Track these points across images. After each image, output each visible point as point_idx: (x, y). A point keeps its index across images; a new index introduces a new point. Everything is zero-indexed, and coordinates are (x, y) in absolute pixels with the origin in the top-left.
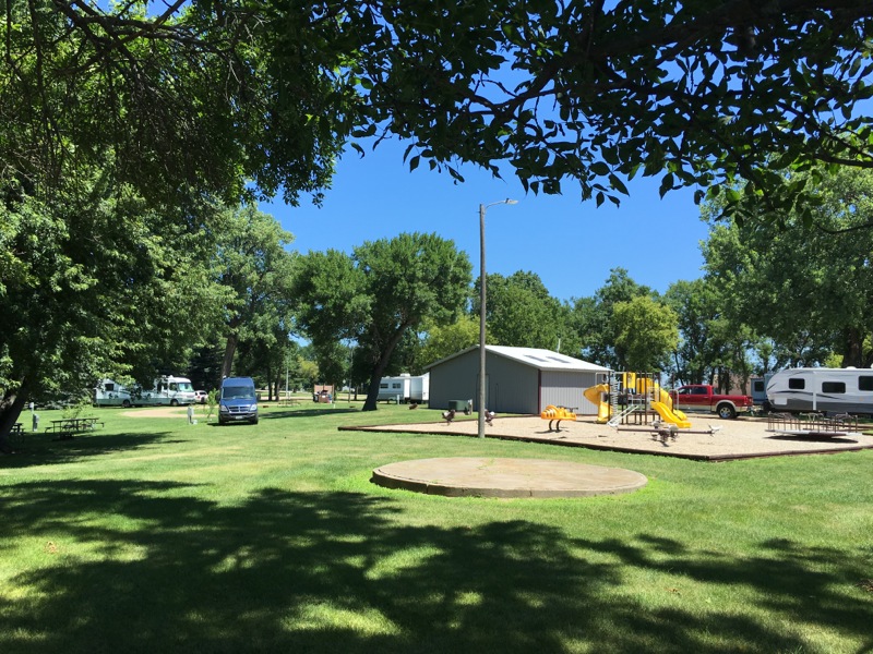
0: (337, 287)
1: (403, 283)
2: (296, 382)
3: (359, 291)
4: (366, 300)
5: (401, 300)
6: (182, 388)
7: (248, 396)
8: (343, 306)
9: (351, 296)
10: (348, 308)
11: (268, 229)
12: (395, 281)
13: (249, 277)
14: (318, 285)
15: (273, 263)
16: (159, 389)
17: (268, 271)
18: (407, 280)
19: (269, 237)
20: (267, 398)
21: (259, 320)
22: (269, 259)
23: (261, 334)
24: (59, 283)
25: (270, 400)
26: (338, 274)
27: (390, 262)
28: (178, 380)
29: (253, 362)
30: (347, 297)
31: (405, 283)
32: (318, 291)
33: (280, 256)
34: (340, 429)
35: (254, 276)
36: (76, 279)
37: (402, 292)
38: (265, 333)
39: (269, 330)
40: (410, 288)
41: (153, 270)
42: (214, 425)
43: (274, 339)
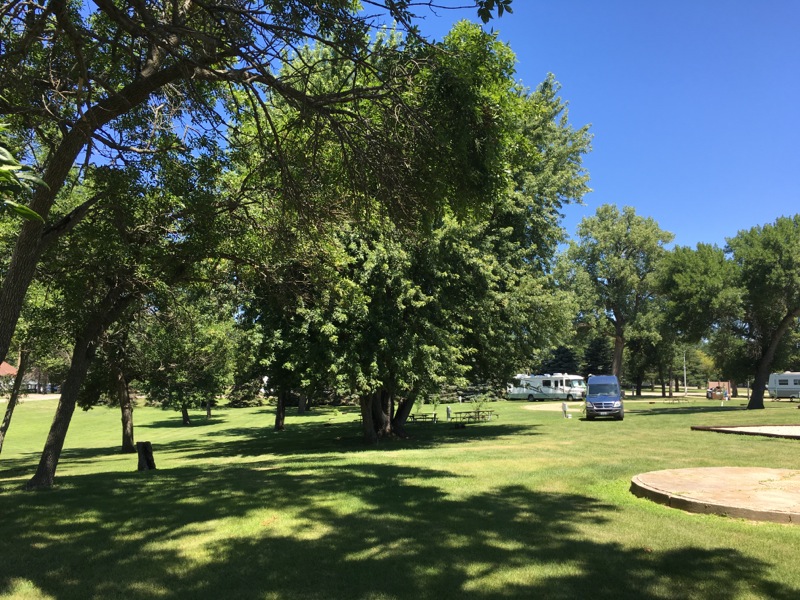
0: (702, 282)
1: (778, 271)
2: (698, 378)
3: (726, 284)
4: (737, 294)
5: (777, 288)
6: (576, 384)
7: (613, 393)
8: (710, 301)
9: (718, 290)
10: (716, 303)
11: (645, 232)
12: (768, 269)
13: (630, 280)
14: (680, 282)
15: (652, 263)
16: (556, 385)
17: (649, 271)
18: (782, 267)
19: (647, 239)
20: (661, 394)
21: (642, 320)
22: (648, 260)
23: (646, 333)
24: (404, 302)
25: (664, 396)
26: (702, 269)
27: (760, 250)
28: (572, 377)
29: (643, 359)
30: (713, 292)
31: (781, 271)
32: (681, 288)
33: (659, 256)
34: (693, 429)
35: (635, 278)
36: (417, 298)
37: (778, 280)
38: (650, 332)
39: (654, 328)
40: (786, 275)
41: (487, 284)
42: (582, 420)
43: (659, 337)
